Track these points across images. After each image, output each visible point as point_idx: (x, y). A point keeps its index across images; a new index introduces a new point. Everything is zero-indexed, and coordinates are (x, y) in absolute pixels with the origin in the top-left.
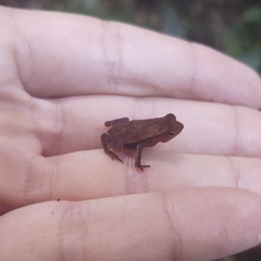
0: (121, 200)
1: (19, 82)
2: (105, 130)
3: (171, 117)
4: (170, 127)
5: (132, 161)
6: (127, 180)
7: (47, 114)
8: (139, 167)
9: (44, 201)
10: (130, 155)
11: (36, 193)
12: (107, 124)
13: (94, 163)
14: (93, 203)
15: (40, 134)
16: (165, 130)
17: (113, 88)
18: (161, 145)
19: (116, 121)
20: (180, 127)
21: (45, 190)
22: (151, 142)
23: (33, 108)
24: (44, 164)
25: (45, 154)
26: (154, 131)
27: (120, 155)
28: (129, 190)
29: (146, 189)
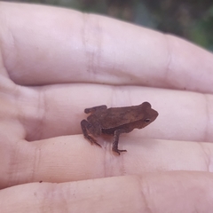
0: (99, 182)
1: (4, 70)
2: (85, 117)
3: (146, 105)
4: (145, 114)
5: (110, 146)
6: (105, 163)
7: (30, 101)
8: (117, 151)
9: (27, 182)
10: (107, 139)
11: (19, 175)
12: (87, 111)
13: (74, 147)
14: (73, 184)
15: (23, 120)
16: (141, 117)
17: (92, 77)
18: (137, 131)
19: (95, 108)
20: (155, 114)
21: (28, 172)
22: (128, 128)
23: (17, 95)
24: (27, 148)
25: (28, 138)
26: (130, 118)
27: (99, 140)
28: (107, 173)
29: (123, 172)
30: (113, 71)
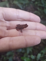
0: (18, 37)
2: (16, 26)
3: (26, 24)
4: (26, 26)
5: (20, 31)
6: (19, 34)
7: (8, 23)
8: (21, 32)
9: (7, 37)
10: (20, 30)
11: (6, 35)
14: (14, 37)
16: (25, 26)
17: (18, 19)
19: (18, 25)
20: (28, 26)
22: (23, 28)
23: (6, 22)
24: (7, 31)
26: (24, 26)
27: (19, 30)
30: (21, 19)
